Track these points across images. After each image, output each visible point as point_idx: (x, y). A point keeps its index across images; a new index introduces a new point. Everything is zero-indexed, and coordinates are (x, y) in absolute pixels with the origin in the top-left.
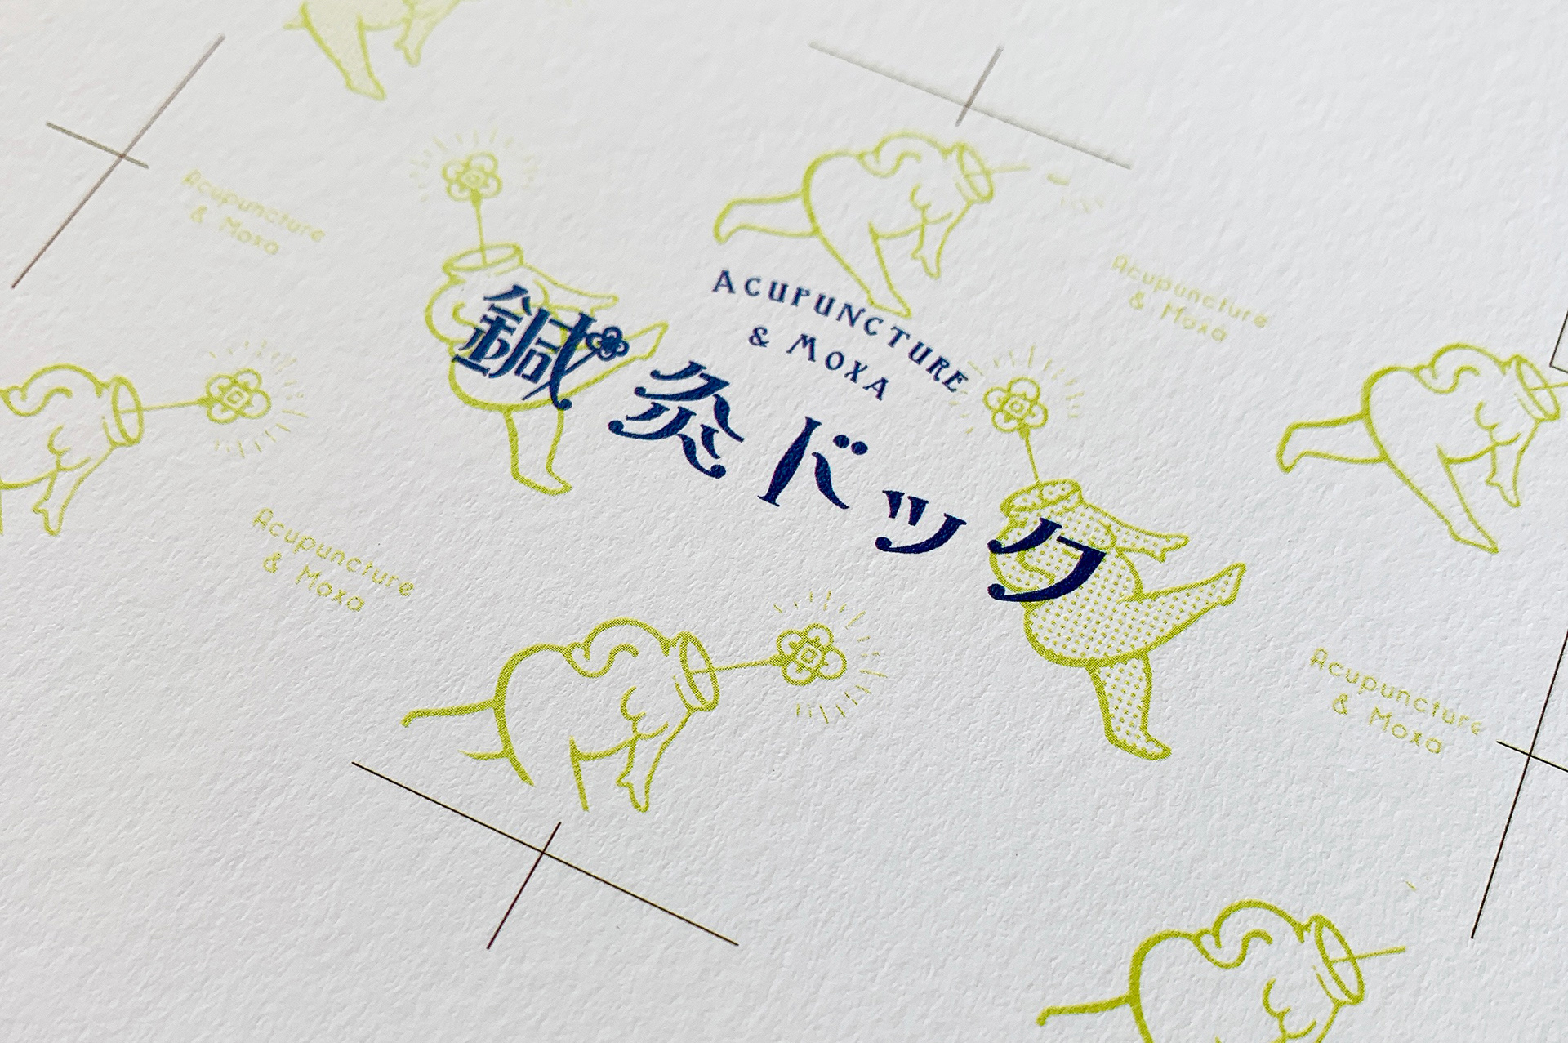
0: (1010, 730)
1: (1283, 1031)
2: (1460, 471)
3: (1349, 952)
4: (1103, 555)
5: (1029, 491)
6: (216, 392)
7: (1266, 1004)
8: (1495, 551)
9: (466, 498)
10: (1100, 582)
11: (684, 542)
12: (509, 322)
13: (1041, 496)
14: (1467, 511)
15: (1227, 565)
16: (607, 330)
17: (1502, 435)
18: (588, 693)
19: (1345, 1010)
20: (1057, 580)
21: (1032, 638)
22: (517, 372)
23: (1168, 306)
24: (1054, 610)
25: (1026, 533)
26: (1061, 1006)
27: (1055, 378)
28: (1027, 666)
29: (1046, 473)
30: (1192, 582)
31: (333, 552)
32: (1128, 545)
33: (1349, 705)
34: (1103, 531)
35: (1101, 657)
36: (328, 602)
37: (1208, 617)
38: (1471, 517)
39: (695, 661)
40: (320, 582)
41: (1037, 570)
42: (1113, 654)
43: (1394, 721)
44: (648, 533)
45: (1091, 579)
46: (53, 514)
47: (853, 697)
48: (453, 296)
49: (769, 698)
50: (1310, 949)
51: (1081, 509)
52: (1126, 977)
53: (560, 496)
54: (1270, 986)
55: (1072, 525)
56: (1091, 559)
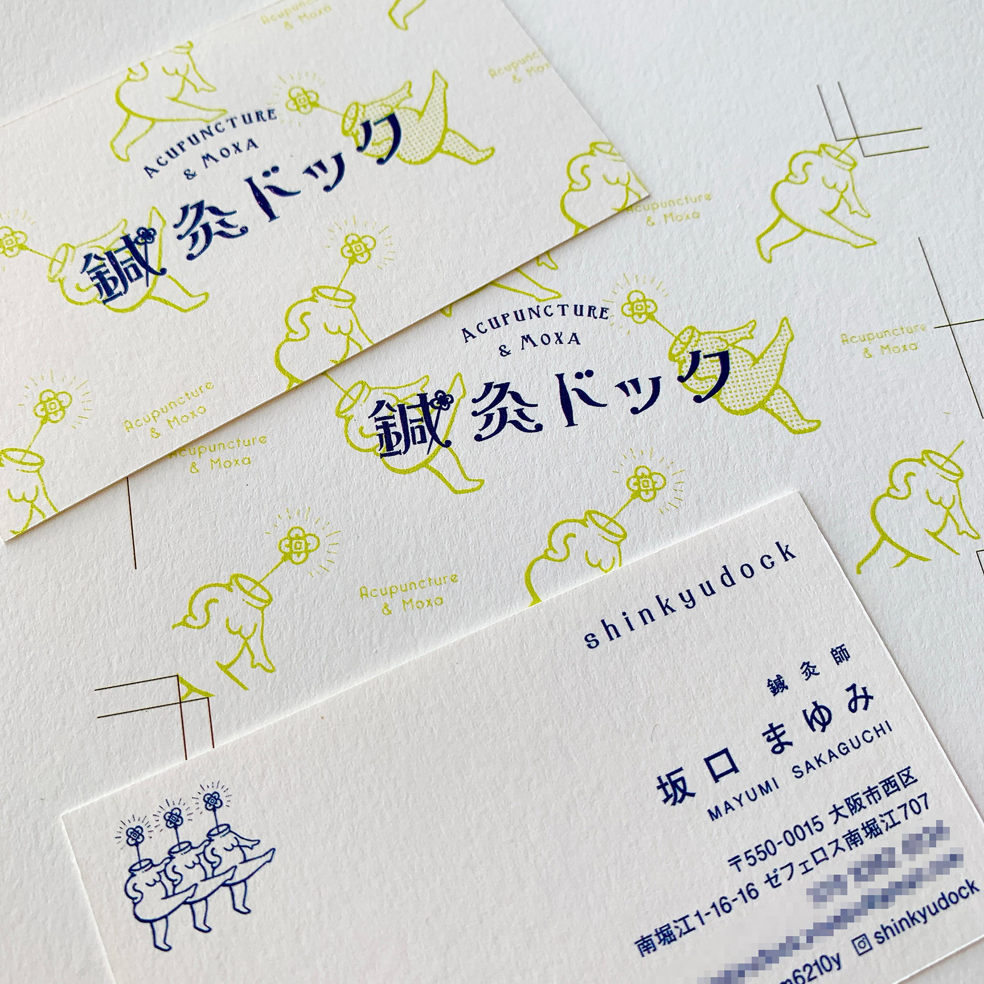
0: (752, 457)
1: (946, 508)
2: (837, 214)
3: (945, 458)
4: (727, 351)
5: (674, 343)
6: (287, 550)
7: (932, 502)
8: (875, 243)
9: (443, 519)
10: (736, 365)
11: (551, 471)
12: (390, 421)
13: (681, 343)
14: (852, 232)
15: (779, 322)
16: (436, 394)
17: (841, 186)
18: (570, 568)
19: (960, 482)
20: (718, 376)
21: (729, 410)
22: (414, 443)
23: (665, 216)
24: (727, 391)
25: (689, 364)
26: (861, 559)
27: (644, 283)
28: (736, 424)
29: (675, 330)
30: (772, 339)
31: (408, 585)
32: (734, 341)
33: (870, 352)
34: (719, 340)
35: (762, 399)
36: (427, 609)
37: (789, 351)
38: (855, 234)
39: (602, 521)
40: (415, 603)
41: (706, 378)
42: (766, 394)
43: (891, 347)
44: (534, 477)
45: (731, 366)
46: (263, 662)
47: (679, 488)
48: (354, 427)
49: (645, 515)
50: (931, 467)
51: (702, 337)
52: (875, 529)
53: (482, 488)
54: (927, 493)
55: (704, 347)
56: (724, 357)
